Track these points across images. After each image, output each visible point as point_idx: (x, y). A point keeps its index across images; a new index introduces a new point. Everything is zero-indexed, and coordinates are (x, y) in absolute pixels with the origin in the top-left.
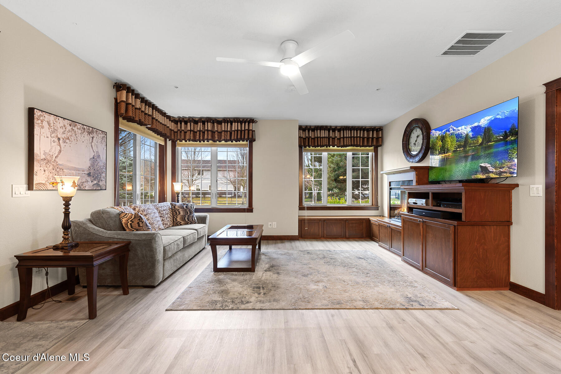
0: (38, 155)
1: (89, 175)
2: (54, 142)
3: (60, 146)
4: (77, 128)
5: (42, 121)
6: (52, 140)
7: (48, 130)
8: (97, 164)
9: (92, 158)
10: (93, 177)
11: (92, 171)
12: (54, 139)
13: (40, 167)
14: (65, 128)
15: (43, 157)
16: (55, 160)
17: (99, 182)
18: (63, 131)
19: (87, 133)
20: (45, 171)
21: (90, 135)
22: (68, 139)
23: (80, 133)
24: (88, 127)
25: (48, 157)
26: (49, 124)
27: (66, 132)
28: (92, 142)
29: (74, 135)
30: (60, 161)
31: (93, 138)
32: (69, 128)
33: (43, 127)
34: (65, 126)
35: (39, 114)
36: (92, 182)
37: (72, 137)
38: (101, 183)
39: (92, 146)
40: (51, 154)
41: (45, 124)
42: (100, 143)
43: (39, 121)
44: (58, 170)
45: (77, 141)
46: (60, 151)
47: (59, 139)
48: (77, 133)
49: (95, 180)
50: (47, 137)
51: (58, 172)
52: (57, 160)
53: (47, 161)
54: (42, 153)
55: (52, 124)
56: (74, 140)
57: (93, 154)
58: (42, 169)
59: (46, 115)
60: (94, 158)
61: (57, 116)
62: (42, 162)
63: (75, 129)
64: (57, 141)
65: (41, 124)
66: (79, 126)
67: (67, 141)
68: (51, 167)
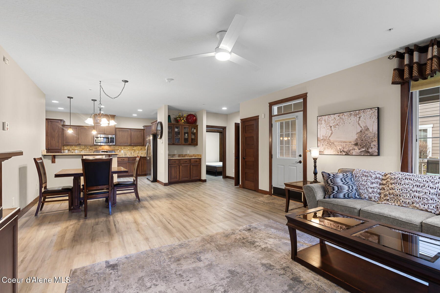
0: (319, 138)
1: (356, 144)
2: (328, 129)
3: (332, 130)
4: (344, 116)
5: (321, 121)
6: (327, 128)
7: (324, 124)
8: (365, 135)
9: (359, 132)
10: (361, 146)
11: (359, 142)
12: (328, 127)
13: (321, 143)
14: (335, 119)
15: (322, 138)
16: (328, 139)
17: (368, 149)
18: (334, 121)
19: (353, 116)
20: (323, 145)
21: (356, 116)
22: (337, 125)
23: (347, 118)
24: (354, 112)
25: (325, 138)
26: (325, 121)
27: (336, 121)
28: (359, 120)
29: (342, 121)
30: (332, 139)
31: (360, 118)
32: (338, 118)
33: (322, 124)
34: (335, 118)
35: (320, 118)
36: (359, 149)
37: (340, 123)
38: (370, 150)
39: (359, 124)
40: (326, 136)
41: (323, 122)
42: (369, 118)
43: (320, 122)
44: (330, 144)
45: (344, 124)
46: (332, 133)
47: (331, 127)
48: (344, 119)
49: (363, 148)
50: (324, 128)
51: (330, 145)
52: (330, 138)
53: (324, 140)
54: (321, 136)
55: (327, 121)
56: (342, 124)
57: (361, 129)
58: (322, 144)
59: (323, 117)
60: (361, 132)
61: (329, 115)
62: (321, 141)
63: (343, 117)
64: (330, 128)
65: (321, 123)
66: (345, 114)
67: (337, 126)
68: (326, 143)
